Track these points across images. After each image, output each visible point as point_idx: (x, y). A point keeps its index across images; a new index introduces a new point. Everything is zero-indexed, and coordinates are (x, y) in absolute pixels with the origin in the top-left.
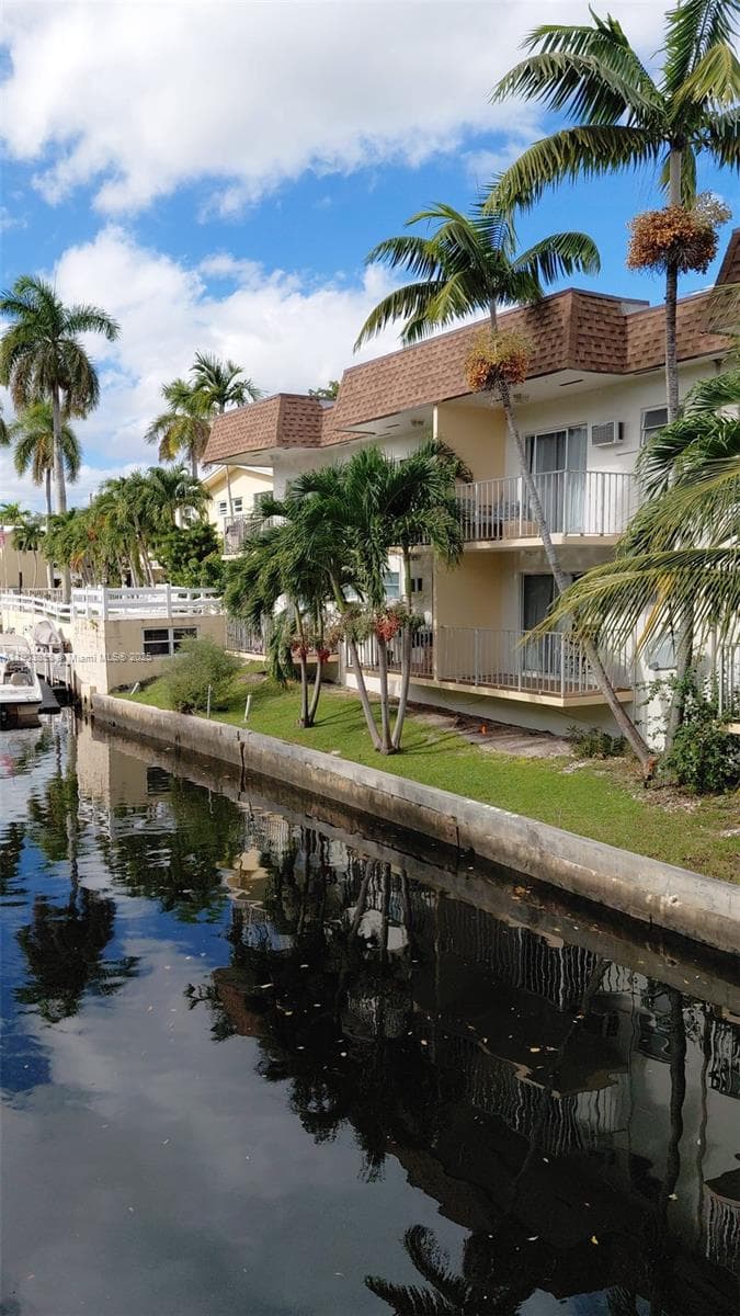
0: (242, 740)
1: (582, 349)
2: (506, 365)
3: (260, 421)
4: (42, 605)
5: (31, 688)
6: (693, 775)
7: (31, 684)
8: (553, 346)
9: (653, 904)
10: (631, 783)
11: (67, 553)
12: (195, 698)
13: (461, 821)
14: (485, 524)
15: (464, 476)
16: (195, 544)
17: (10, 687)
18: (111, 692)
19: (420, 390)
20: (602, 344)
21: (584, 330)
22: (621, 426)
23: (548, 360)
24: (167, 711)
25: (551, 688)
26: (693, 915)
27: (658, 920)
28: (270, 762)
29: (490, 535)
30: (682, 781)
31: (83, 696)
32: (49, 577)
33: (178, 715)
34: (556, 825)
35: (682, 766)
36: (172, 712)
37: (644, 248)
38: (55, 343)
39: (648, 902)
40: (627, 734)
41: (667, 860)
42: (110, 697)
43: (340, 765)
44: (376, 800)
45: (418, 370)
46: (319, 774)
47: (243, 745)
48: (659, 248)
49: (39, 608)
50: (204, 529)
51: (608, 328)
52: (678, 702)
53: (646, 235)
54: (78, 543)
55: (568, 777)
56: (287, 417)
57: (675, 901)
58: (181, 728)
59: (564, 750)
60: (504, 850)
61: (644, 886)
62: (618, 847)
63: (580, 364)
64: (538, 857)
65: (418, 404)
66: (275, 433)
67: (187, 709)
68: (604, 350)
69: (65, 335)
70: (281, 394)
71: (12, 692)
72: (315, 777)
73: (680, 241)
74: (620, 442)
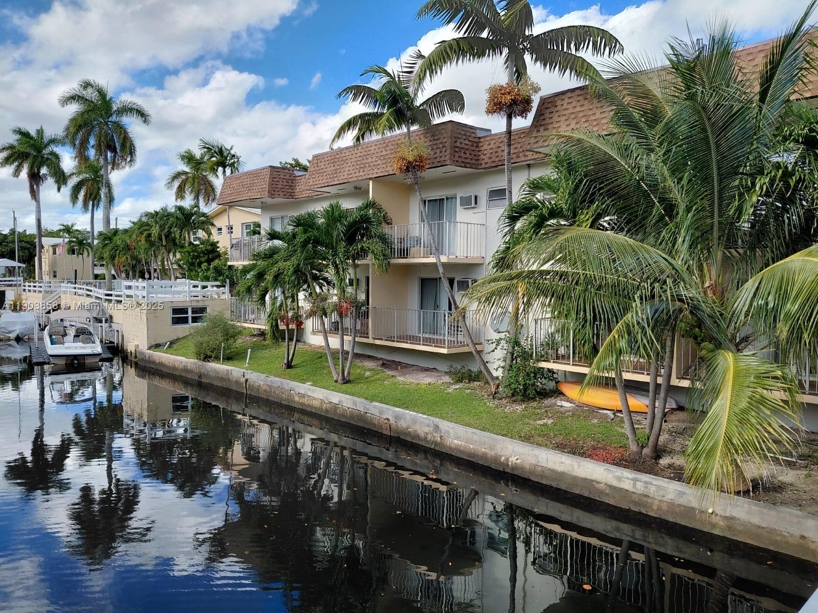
0: (246, 377)
1: (457, 155)
2: (416, 162)
3: (256, 181)
4: (91, 291)
5: (94, 345)
6: (520, 391)
7: (94, 342)
8: (441, 152)
9: (505, 462)
10: (486, 396)
11: (113, 258)
12: (212, 352)
13: (392, 421)
14: (401, 249)
15: (388, 221)
16: (204, 254)
17: (80, 344)
18: (150, 348)
19: (361, 170)
20: (467, 152)
21: (458, 144)
22: (476, 197)
23: (438, 159)
24: (192, 360)
25: (439, 343)
26: (527, 467)
27: (508, 471)
28: (265, 391)
29: (404, 255)
30: (513, 395)
31: (129, 351)
32: (91, 273)
33: (200, 363)
34: (448, 421)
35: (513, 386)
36: (196, 360)
37: (495, 104)
38: (106, 123)
39: (502, 461)
40: (482, 369)
41: (511, 437)
42: (149, 351)
43: (314, 391)
44: (338, 411)
45: (360, 159)
46: (299, 397)
47: (247, 380)
48: (503, 105)
49: (89, 293)
50: (211, 245)
51: (470, 143)
52: (510, 350)
53: (496, 97)
54: (120, 251)
55: (450, 394)
56: (274, 180)
57: (517, 459)
58: (202, 371)
59: (447, 379)
60: (419, 436)
61: (499, 452)
62: (484, 431)
63: (456, 163)
64: (439, 439)
65: (360, 178)
66: (267, 189)
67: (207, 358)
68: (468, 155)
69: (114, 118)
70: (270, 166)
71: (82, 348)
72: (297, 399)
73: (514, 102)
74: (476, 206)
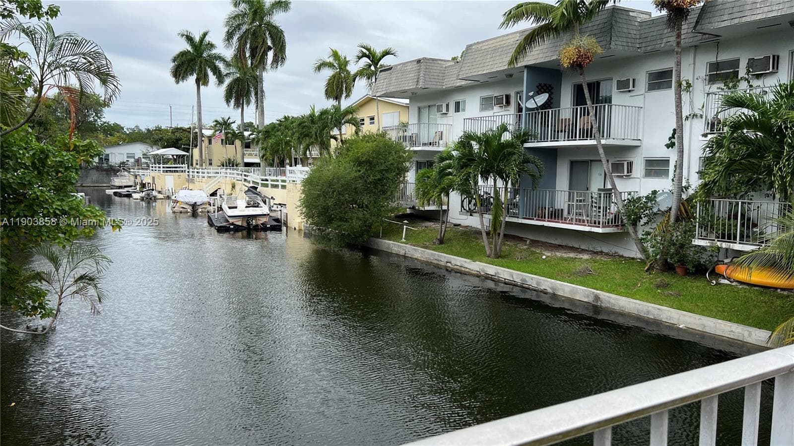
0: (405, 250)
1: (618, 39)
20: (628, 36)
22: (634, 80)
25: (593, 223)
43: (470, 263)
47: (405, 253)
51: (631, 28)
56: (426, 70)
68: (628, 39)
74: (633, 89)
